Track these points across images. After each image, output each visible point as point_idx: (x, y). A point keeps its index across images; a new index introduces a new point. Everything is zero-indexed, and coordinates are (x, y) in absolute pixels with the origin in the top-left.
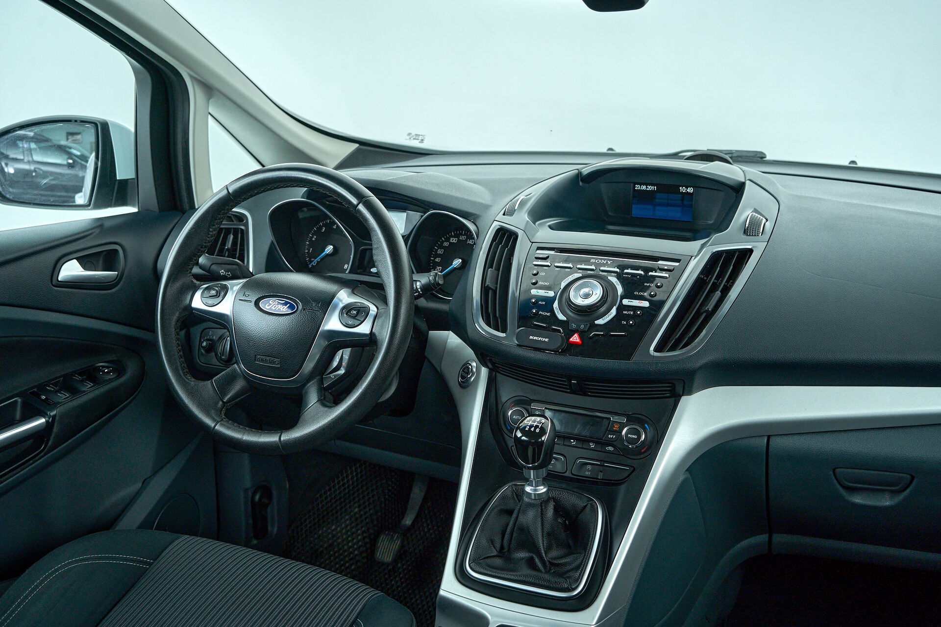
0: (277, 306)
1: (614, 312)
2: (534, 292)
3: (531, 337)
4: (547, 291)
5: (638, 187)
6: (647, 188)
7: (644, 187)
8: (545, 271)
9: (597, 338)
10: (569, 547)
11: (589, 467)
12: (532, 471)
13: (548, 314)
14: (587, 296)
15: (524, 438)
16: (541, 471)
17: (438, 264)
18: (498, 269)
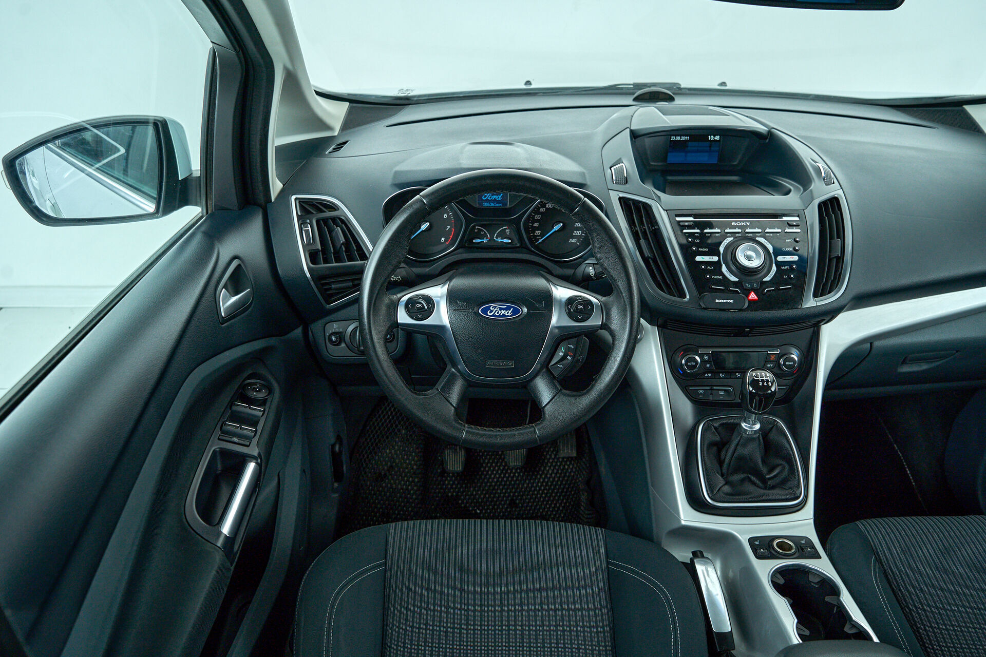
0: (500, 312)
1: (774, 268)
2: (699, 259)
3: (717, 301)
4: (712, 257)
5: (673, 138)
6: (681, 138)
7: (678, 138)
9: (769, 293)
13: (721, 277)
14: (749, 258)
17: (537, 229)
18: (646, 238)
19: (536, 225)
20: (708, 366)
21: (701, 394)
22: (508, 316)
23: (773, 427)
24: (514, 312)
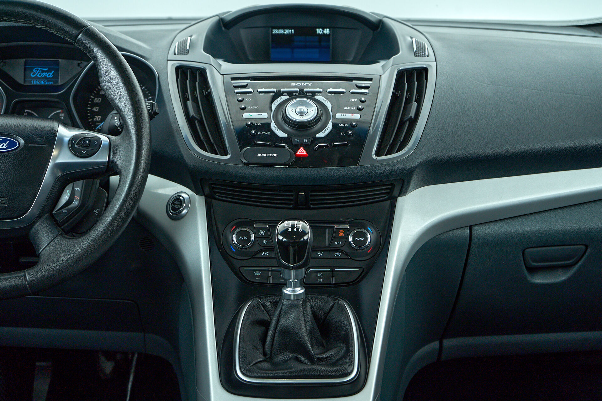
1: (330, 126)
2: (246, 115)
3: (259, 155)
4: (261, 114)
5: (275, 31)
6: (284, 31)
7: (281, 31)
8: (249, 97)
9: (321, 149)
10: (323, 346)
11: (320, 274)
12: (292, 272)
13: (268, 133)
14: (301, 113)
15: (284, 239)
16: (300, 270)
17: (97, 114)
18: (195, 100)
19: (95, 109)
20: (265, 242)
21: (257, 276)
22: (3, 149)
23: (333, 305)
24: (9, 146)
